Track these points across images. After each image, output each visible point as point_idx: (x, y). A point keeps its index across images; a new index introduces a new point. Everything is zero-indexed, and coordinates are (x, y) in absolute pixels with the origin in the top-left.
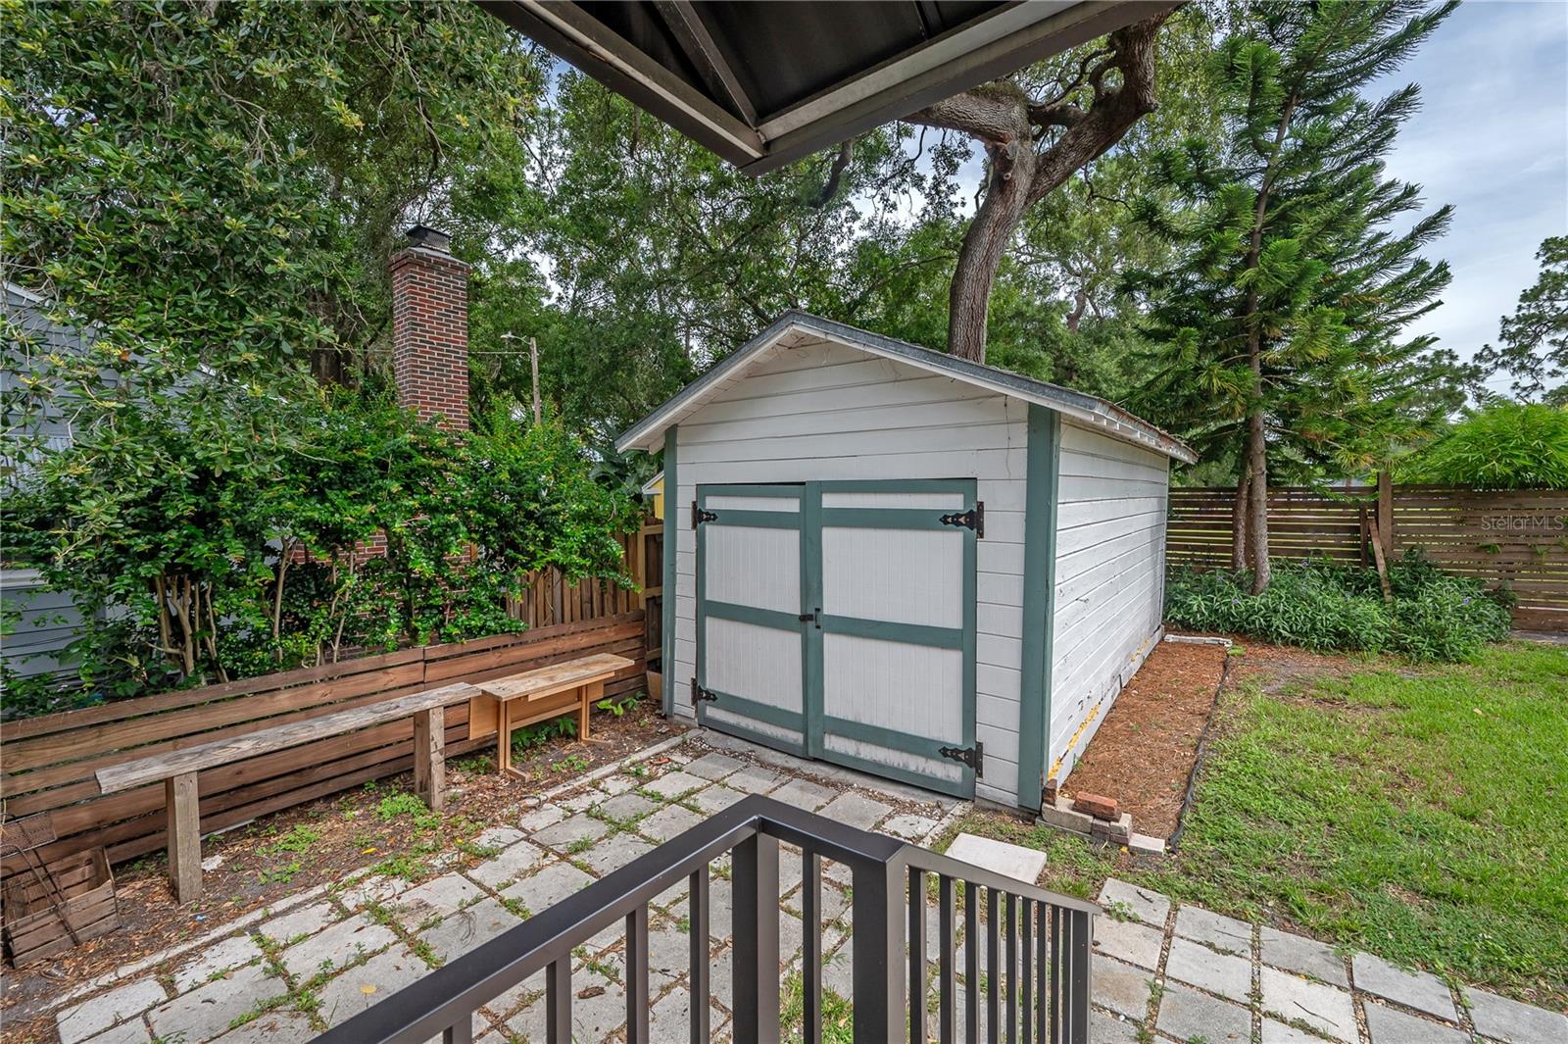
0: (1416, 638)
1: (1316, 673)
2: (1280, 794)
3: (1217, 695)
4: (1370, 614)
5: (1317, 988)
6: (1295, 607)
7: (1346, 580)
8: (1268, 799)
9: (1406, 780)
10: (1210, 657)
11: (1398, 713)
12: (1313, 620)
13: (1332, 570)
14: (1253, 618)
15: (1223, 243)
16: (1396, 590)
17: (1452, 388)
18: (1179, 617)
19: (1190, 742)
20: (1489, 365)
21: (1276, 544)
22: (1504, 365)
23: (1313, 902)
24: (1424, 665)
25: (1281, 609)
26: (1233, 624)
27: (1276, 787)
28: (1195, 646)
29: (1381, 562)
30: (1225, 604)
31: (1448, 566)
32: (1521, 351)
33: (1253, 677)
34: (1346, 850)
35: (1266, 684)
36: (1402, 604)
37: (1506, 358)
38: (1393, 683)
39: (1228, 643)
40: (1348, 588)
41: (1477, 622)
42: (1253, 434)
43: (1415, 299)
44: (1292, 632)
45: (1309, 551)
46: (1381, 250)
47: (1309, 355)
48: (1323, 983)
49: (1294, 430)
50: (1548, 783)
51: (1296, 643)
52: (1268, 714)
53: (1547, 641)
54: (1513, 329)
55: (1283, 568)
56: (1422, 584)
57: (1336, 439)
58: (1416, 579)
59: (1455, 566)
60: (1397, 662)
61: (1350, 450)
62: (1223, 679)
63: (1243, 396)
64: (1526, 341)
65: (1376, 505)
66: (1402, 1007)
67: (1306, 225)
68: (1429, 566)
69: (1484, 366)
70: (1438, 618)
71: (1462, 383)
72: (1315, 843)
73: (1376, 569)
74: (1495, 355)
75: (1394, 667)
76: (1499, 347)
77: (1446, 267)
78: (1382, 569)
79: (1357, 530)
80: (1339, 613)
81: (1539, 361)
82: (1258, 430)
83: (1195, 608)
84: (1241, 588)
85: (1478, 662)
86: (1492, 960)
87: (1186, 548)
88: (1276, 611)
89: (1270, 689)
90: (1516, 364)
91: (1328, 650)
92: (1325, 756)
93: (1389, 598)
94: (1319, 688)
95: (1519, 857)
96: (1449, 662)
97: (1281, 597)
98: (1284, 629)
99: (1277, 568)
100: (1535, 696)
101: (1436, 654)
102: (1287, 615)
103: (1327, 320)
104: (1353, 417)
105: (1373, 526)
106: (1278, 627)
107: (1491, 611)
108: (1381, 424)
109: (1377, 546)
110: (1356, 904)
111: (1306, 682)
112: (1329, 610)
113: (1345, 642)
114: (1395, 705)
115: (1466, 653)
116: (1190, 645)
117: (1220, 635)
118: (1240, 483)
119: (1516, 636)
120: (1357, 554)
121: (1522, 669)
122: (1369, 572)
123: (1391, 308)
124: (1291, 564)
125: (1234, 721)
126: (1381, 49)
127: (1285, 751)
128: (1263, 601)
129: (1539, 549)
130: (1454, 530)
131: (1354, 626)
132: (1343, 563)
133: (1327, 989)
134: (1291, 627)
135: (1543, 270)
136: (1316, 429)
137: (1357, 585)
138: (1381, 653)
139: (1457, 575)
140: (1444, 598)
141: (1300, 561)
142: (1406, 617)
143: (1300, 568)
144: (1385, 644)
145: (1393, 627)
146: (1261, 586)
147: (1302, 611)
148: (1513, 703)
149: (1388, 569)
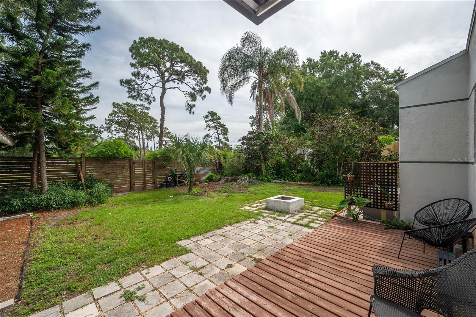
0: (94, 199)
1: (67, 216)
2: (61, 257)
3: (29, 234)
4: (82, 194)
5: (85, 308)
6: (58, 197)
7: (73, 186)
8: (57, 261)
9: (97, 236)
10: (24, 221)
11: (92, 220)
12: (64, 200)
13: (68, 184)
14: (42, 203)
15: (27, 62)
16: (87, 187)
17: (95, 135)
18: (6, 209)
19: (20, 255)
20: (103, 130)
21: (49, 177)
22: (106, 130)
23: (79, 283)
24: (96, 206)
25: (53, 198)
26: (33, 207)
27: (60, 255)
28: (15, 219)
29: (83, 179)
30: (29, 200)
31: (100, 179)
32: (109, 128)
33: (44, 223)
34: (86, 263)
35: (49, 224)
36: (89, 191)
37: (106, 129)
38: (90, 213)
39: (31, 215)
40: (74, 189)
41: (107, 192)
42: (40, 137)
43: (91, 104)
44: (57, 205)
45: (61, 178)
46: (82, 87)
47: (62, 112)
48: (86, 305)
49: (56, 137)
50: (126, 225)
51: (58, 209)
52: (52, 234)
53: (120, 195)
54: (108, 122)
55: (51, 185)
56: (94, 185)
57: (70, 142)
58: (92, 183)
59: (101, 179)
60: (89, 207)
61: (75, 145)
62: (31, 227)
63: (36, 122)
64: (110, 126)
65: (81, 163)
66: (108, 295)
67: (59, 69)
68: (94, 179)
69: (102, 130)
70: (98, 193)
71: (97, 134)
72: (75, 266)
73: (82, 182)
74: (104, 128)
75: (89, 209)
76: (105, 126)
77: (99, 98)
78: (83, 181)
79: (75, 171)
80: (72, 196)
81: (113, 131)
82: (42, 135)
83: (15, 204)
84: (35, 193)
85: (108, 202)
86: (124, 269)
87: (8, 181)
88: (51, 199)
89: (51, 225)
90: (108, 131)
91: (70, 208)
92: (74, 239)
93: (85, 190)
94: (68, 220)
95: (124, 243)
96: (102, 203)
97: (52, 194)
98: (54, 204)
99: (50, 185)
100: (119, 207)
101: (99, 202)
102: (55, 200)
103: (67, 103)
104: (75, 135)
105: (80, 169)
106: (52, 204)
107: (109, 189)
108: (83, 139)
109: (82, 175)
110: (91, 276)
111: (64, 219)
112: (69, 196)
113: (74, 204)
114: (91, 218)
115: (105, 200)
116: (13, 219)
117: (28, 212)
118: (34, 155)
119: (114, 195)
120: (76, 178)
121: (116, 202)
122: (80, 183)
123: (85, 105)
124: (54, 183)
125: (39, 241)
126: (80, 28)
127: (61, 243)
128: (46, 196)
129: (118, 173)
130: (101, 169)
131: (77, 199)
132: (72, 181)
133: (88, 306)
134: (56, 203)
135: (113, 109)
136: (63, 137)
137: (76, 187)
138: (85, 205)
139: (102, 181)
140: (100, 187)
141: (58, 182)
142: (91, 194)
143: (58, 184)
144: (86, 202)
145: (88, 197)
146: (44, 191)
147: (60, 198)
148: (116, 210)
149: (85, 181)
